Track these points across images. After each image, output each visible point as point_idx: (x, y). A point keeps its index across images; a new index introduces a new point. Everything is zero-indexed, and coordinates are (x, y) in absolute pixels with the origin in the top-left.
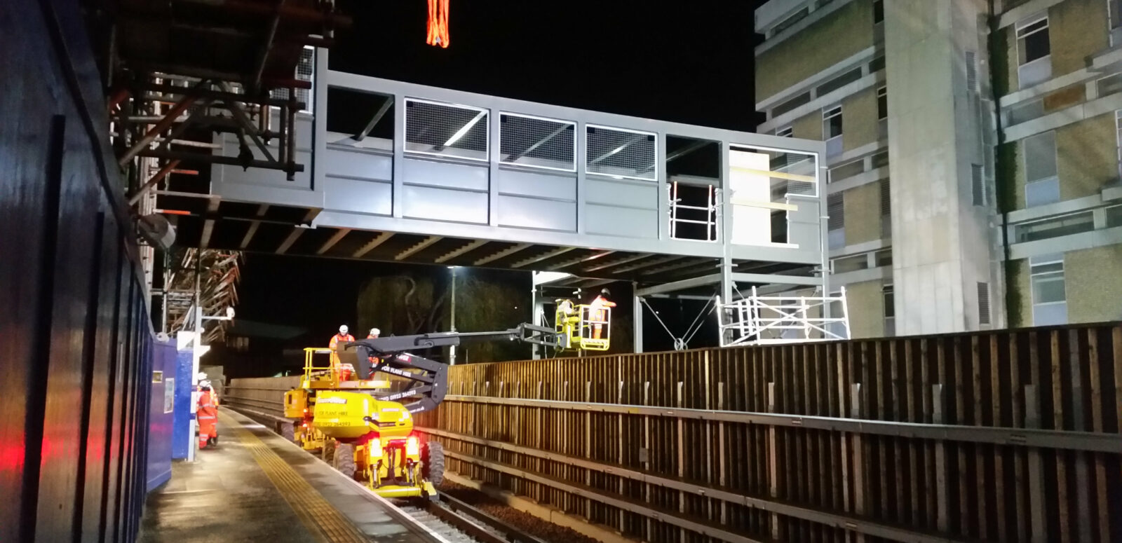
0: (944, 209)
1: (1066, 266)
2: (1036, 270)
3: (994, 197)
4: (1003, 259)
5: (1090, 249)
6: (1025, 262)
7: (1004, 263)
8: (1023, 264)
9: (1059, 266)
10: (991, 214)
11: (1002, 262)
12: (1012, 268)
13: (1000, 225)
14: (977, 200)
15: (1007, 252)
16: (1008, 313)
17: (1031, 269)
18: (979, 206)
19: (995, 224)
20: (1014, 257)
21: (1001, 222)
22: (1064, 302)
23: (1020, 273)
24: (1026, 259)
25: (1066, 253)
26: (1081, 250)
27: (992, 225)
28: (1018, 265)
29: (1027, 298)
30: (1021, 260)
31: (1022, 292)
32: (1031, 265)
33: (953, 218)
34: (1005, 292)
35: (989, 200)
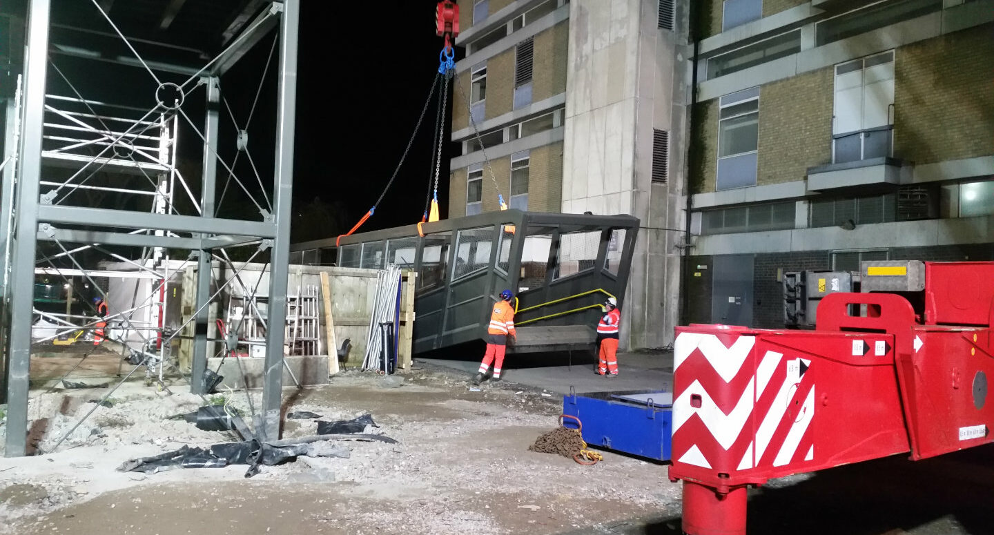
0: (622, 33)
1: (763, 103)
2: (727, 111)
3: (686, 21)
4: (690, 102)
5: (793, 78)
6: (714, 103)
7: (690, 107)
8: (711, 107)
9: (754, 104)
10: (681, 44)
11: (688, 106)
12: (699, 112)
13: (690, 59)
14: (665, 23)
15: (695, 91)
16: (689, 172)
17: (720, 113)
18: (666, 31)
19: (683, 57)
20: (702, 98)
21: (691, 54)
22: (756, 151)
23: (707, 118)
24: (716, 99)
25: (764, 86)
26: (781, 81)
27: (680, 58)
28: (707, 108)
29: (712, 150)
30: (710, 102)
31: (708, 142)
32: (721, 107)
33: (632, 44)
34: (688, 145)
35: (680, 25)
